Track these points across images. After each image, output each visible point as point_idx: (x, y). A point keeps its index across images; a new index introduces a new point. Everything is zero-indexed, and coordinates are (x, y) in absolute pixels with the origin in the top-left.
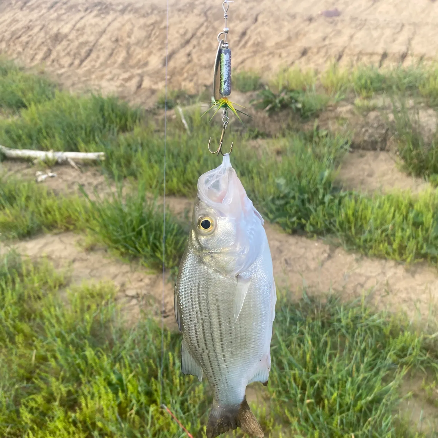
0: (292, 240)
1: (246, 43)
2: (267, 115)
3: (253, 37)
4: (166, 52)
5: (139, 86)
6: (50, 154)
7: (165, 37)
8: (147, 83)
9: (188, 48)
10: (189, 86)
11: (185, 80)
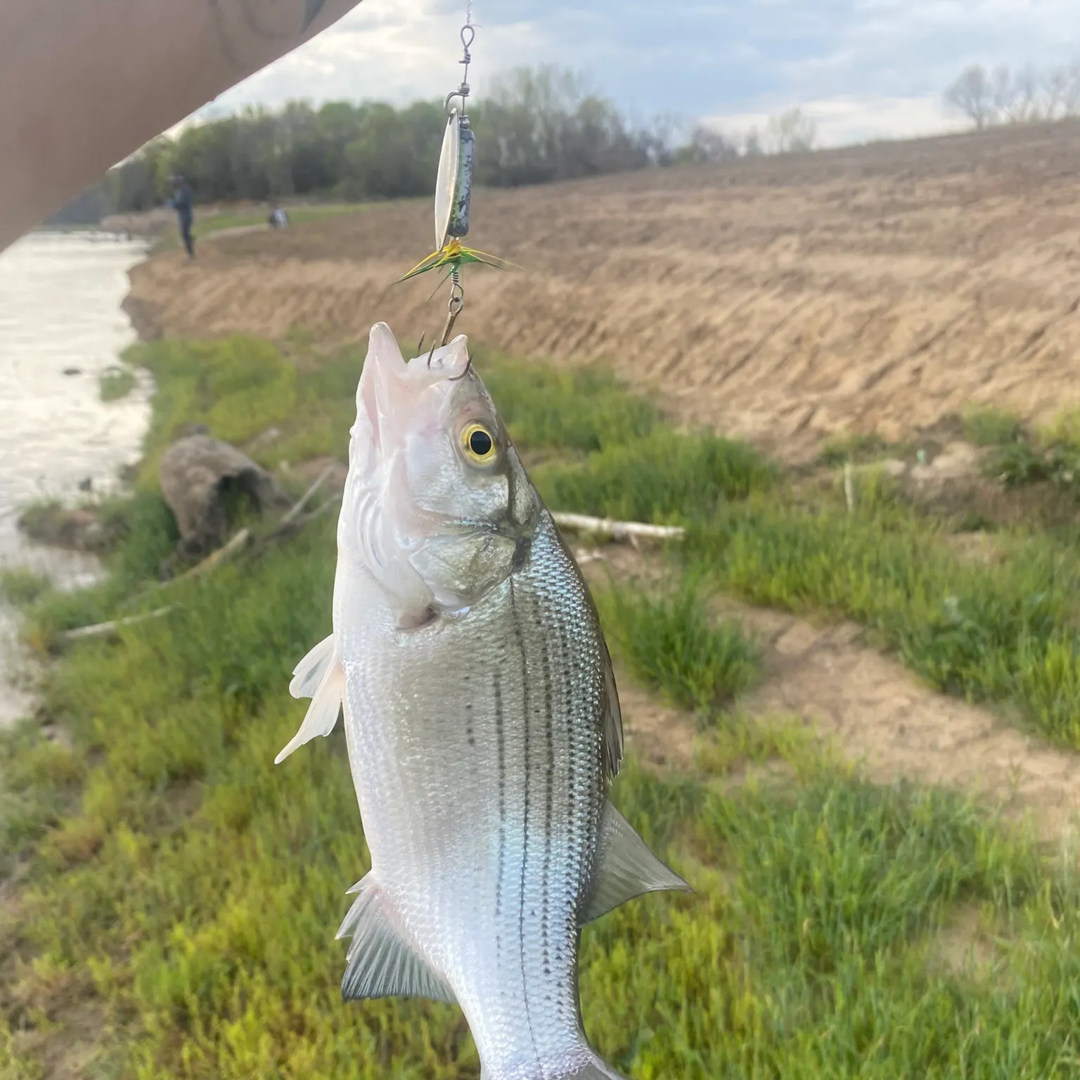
0: (937, 702)
1: (1035, 352)
2: (1001, 488)
3: (1053, 342)
4: (876, 366)
5: (805, 424)
6: (606, 525)
7: (886, 337)
8: (820, 420)
9: (923, 358)
10: (890, 429)
11: (887, 416)
